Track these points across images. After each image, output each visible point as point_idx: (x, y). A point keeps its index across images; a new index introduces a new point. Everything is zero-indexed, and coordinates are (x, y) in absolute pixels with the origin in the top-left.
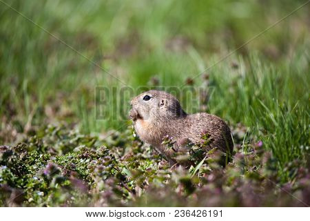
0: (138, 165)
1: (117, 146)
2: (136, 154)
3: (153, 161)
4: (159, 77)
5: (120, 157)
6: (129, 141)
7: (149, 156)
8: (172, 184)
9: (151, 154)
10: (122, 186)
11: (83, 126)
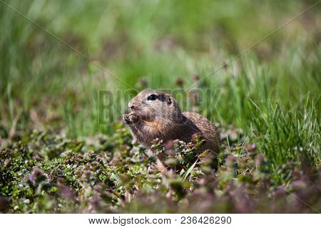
0: (127, 169)
1: (105, 150)
2: (124, 158)
3: (142, 165)
4: (148, 79)
5: (108, 162)
6: (117, 145)
7: (139, 160)
8: (163, 188)
9: (140, 158)
10: (111, 191)
11: (70, 130)
